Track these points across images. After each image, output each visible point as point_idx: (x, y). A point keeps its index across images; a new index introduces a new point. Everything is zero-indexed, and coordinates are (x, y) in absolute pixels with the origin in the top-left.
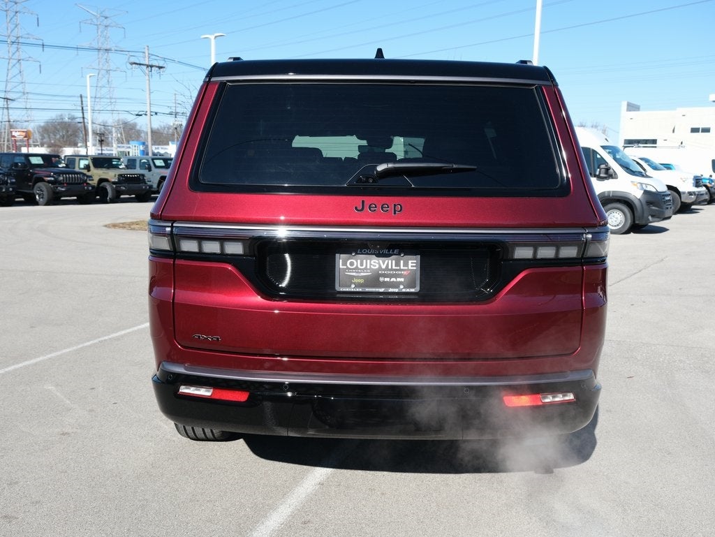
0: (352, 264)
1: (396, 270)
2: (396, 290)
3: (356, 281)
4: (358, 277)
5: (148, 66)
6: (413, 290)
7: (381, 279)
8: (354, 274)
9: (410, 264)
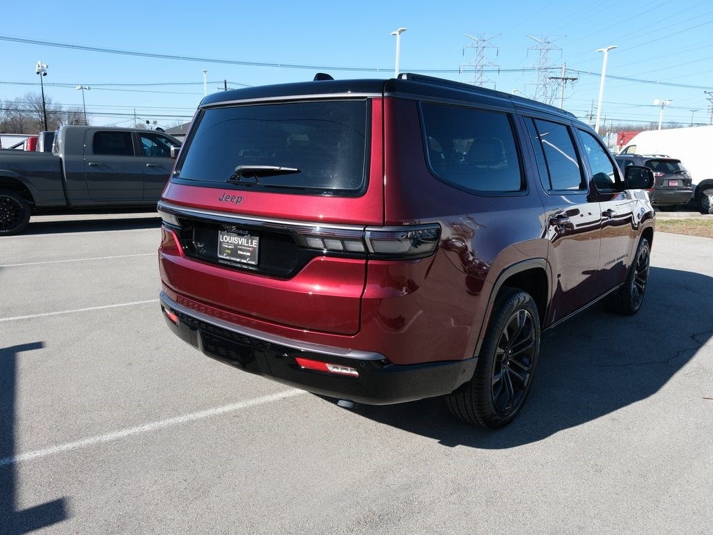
0: (226, 239)
1: (246, 246)
2: (245, 261)
3: (227, 251)
4: (228, 249)
5: (563, 79)
6: (253, 263)
7: (239, 252)
8: (226, 246)
9: (254, 243)
